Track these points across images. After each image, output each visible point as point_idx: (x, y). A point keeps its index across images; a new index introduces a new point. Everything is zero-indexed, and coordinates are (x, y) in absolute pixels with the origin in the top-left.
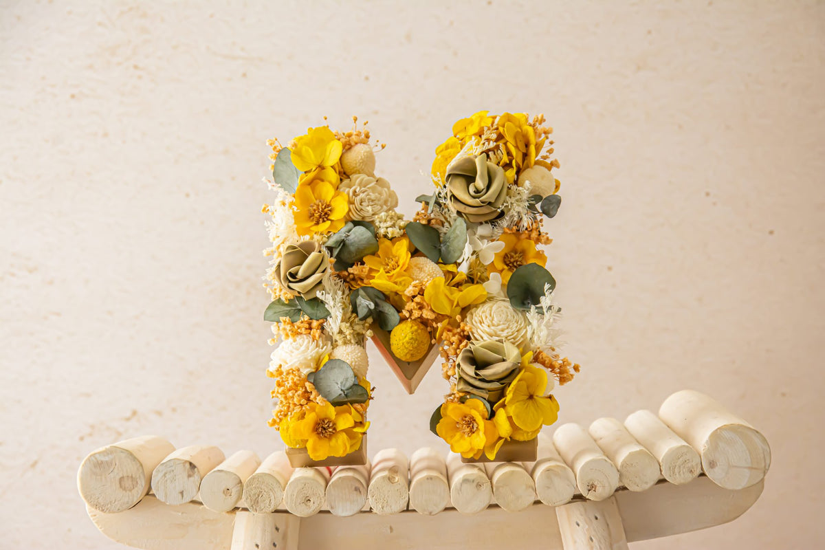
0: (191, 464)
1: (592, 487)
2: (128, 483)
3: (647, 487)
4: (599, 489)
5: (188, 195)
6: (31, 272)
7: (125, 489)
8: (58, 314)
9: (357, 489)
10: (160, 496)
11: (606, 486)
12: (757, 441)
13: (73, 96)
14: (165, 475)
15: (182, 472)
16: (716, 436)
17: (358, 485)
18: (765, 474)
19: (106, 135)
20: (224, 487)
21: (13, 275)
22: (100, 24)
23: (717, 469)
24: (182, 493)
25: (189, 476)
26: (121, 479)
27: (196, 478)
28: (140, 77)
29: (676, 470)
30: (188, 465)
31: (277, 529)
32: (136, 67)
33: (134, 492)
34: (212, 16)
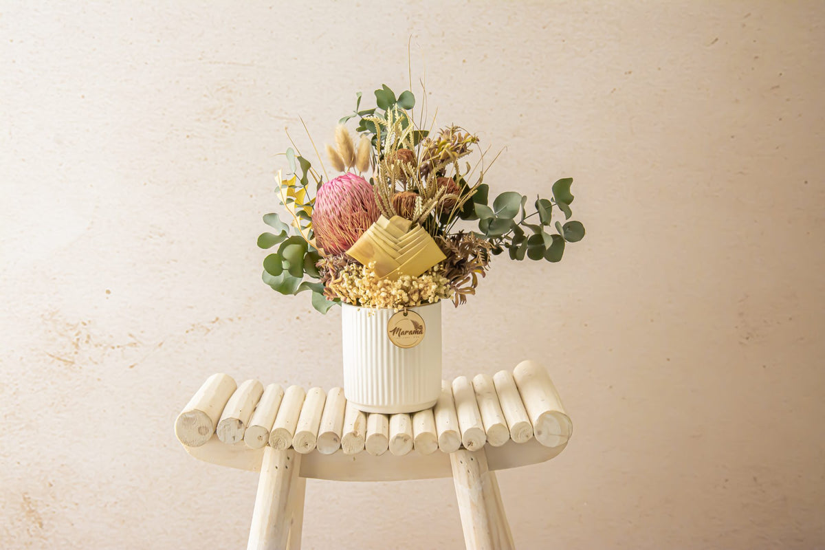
0: (240, 421)
1: (470, 444)
2: (203, 431)
3: (502, 444)
4: (474, 444)
5: (251, 196)
6: (161, 236)
7: (201, 434)
8: (176, 261)
9: (335, 439)
10: (221, 437)
11: (479, 443)
12: (565, 420)
13: (188, 136)
14: (225, 427)
15: (234, 425)
16: (542, 417)
17: (335, 437)
18: (568, 439)
19: (206, 159)
20: (258, 435)
21: (151, 237)
22: (205, 96)
23: (541, 436)
24: (234, 437)
25: (239, 428)
26: (199, 428)
27: (242, 429)
28: (226, 127)
29: (519, 435)
30: (238, 422)
31: (288, 458)
32: (224, 121)
33: (207, 435)
34: (269, 93)
